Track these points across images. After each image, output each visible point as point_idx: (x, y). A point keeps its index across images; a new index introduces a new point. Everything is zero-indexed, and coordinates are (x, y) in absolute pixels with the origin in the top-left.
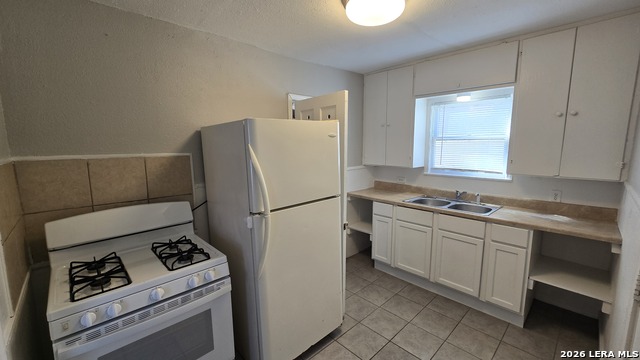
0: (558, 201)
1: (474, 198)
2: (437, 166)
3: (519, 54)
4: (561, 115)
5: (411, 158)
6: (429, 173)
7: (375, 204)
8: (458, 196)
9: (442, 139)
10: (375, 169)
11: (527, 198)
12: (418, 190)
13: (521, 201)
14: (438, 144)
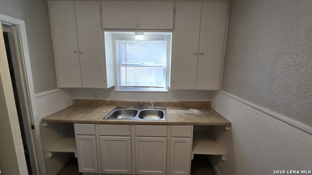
0: (189, 100)
1: (149, 104)
2: (123, 84)
3: (175, 11)
4: (196, 54)
5: (105, 81)
6: (118, 90)
7: (76, 125)
8: (140, 105)
9: (126, 65)
10: (71, 91)
11: (176, 101)
12: (112, 103)
13: (174, 103)
14: (123, 69)
